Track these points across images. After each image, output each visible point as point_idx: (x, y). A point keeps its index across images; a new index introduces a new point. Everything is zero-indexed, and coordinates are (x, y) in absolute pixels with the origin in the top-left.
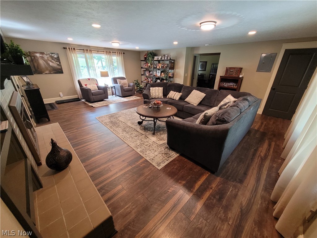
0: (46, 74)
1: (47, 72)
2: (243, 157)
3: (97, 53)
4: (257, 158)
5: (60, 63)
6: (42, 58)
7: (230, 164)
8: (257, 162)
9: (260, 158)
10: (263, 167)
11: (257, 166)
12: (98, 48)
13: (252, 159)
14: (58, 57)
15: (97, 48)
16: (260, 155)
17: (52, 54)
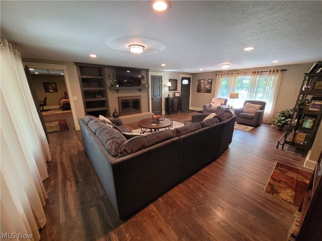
0: (202, 92)
1: (203, 91)
2: (82, 167)
3: (243, 75)
4: (71, 176)
5: (211, 85)
6: (204, 82)
7: (85, 157)
8: (69, 173)
9: (69, 178)
10: (62, 173)
11: (67, 170)
12: (247, 70)
13: (74, 172)
14: (212, 82)
15: (245, 70)
16: (70, 181)
17: (209, 80)
